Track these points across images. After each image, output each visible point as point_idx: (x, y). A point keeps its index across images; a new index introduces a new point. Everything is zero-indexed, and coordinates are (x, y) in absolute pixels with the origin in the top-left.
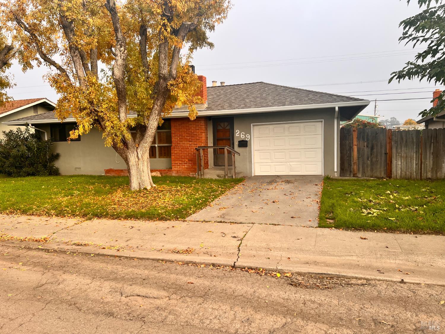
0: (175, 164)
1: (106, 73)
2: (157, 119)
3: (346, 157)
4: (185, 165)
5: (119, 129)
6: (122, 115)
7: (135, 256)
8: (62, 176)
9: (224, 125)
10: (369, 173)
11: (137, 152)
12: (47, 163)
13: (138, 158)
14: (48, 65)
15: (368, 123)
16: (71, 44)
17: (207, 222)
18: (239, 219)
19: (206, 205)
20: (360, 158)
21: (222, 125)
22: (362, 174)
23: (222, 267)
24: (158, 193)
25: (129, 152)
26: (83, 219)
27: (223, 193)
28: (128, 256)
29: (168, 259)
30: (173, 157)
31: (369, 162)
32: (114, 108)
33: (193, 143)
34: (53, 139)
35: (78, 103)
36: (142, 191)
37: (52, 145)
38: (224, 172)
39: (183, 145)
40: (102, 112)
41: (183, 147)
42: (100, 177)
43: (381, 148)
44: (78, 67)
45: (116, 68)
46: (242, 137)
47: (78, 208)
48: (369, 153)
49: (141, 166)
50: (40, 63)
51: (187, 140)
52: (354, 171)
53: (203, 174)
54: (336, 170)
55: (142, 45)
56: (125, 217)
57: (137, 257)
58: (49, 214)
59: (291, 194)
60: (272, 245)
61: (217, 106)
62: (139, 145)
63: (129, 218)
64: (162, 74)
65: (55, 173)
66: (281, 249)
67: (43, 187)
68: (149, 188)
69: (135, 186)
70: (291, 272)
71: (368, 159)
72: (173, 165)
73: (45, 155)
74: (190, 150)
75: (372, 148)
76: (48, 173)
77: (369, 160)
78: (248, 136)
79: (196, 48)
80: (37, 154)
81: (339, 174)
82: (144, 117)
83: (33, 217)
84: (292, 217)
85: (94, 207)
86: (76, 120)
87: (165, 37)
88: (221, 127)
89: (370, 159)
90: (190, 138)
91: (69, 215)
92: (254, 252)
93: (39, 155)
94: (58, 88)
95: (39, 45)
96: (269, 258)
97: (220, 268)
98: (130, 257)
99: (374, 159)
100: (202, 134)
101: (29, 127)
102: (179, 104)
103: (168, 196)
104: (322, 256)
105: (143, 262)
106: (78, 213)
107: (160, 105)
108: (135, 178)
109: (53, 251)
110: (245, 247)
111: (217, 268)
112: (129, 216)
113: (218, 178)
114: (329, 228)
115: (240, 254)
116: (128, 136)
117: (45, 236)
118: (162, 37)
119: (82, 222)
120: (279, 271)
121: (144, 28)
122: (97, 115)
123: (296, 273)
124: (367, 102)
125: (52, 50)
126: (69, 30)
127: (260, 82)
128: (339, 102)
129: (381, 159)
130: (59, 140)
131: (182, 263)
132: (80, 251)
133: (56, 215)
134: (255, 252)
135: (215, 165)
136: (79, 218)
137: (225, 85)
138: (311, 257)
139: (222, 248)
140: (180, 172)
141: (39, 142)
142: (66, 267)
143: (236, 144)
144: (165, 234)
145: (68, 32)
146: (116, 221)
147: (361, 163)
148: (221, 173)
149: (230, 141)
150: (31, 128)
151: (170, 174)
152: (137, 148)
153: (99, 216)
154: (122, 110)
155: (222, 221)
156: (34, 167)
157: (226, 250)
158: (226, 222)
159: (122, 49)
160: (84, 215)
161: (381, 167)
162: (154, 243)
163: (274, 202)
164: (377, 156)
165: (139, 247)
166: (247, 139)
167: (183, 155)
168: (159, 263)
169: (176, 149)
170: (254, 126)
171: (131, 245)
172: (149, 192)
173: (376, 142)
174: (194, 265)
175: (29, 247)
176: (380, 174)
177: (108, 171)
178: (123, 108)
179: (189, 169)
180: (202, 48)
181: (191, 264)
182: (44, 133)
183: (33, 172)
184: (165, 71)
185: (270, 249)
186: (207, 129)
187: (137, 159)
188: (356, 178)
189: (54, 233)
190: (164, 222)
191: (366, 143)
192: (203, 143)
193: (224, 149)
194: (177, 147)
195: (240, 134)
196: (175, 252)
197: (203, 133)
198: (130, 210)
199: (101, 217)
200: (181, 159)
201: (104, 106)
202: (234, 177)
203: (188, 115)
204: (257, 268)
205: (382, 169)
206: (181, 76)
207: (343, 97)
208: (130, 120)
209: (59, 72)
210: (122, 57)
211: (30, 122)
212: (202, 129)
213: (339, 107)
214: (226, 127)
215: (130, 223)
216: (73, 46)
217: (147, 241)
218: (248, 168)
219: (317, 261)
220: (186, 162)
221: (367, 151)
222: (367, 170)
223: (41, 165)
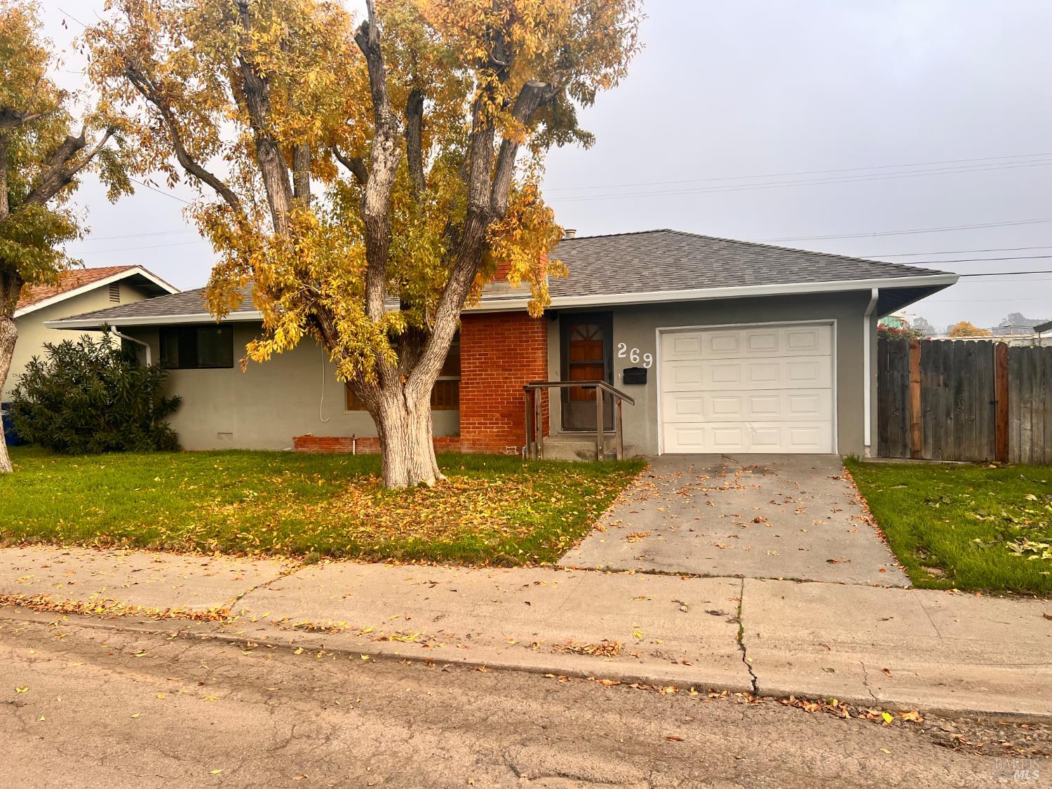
0: (467, 424)
1: (320, 204)
2: (455, 316)
3: (893, 410)
4: (492, 428)
5: (368, 339)
6: (375, 305)
7: (479, 661)
8: (186, 452)
9: (588, 332)
10: (950, 449)
11: (404, 395)
12: (150, 422)
13: (406, 410)
14: (195, 182)
15: (890, 329)
16: (261, 131)
17: (616, 571)
18: (693, 564)
19: (588, 528)
20: (928, 414)
21: (582, 329)
22: (934, 453)
23: (724, 693)
24: (455, 494)
25: (385, 395)
26: (296, 563)
27: (614, 498)
28: (461, 660)
29: (571, 670)
30: (463, 408)
31: (950, 423)
32: (357, 288)
33: (513, 374)
34: (166, 363)
35: (274, 276)
36: (415, 489)
37: (164, 376)
38: (593, 444)
39: (488, 379)
40: (328, 296)
41: (489, 383)
42: (285, 455)
43: (981, 389)
44: (275, 187)
45: (372, 191)
46: (634, 360)
47: (275, 534)
48: (952, 401)
49: (413, 429)
50: (175, 178)
51: (498, 366)
52: (913, 444)
53: (542, 450)
54: (867, 442)
55: (411, 138)
56: (403, 555)
57: (486, 663)
58: (203, 548)
59: (786, 502)
60: (826, 636)
61: (572, 286)
62: (407, 378)
63: (413, 558)
64: (478, 207)
65: (169, 444)
66: (853, 646)
67: (156, 479)
68: (431, 482)
69: (398, 478)
70: (917, 709)
71: (948, 415)
72: (464, 428)
73: (146, 402)
74: (507, 391)
75: (959, 390)
76: (154, 446)
77: (951, 418)
78: (648, 357)
79: (547, 145)
80: (130, 400)
81: (875, 451)
82: (424, 311)
83: (163, 556)
84: (830, 561)
85: (314, 530)
86: (262, 317)
87: (488, 117)
88: (582, 335)
89: (952, 416)
90: (507, 362)
91: (257, 551)
92: (784, 655)
93: (133, 400)
94: (216, 239)
95: (180, 134)
96: (833, 671)
97: (720, 697)
98: (465, 664)
99: (964, 417)
100: (535, 353)
101: (111, 334)
102: (514, 280)
103: (481, 504)
104: (971, 666)
105: (507, 678)
106: (278, 547)
107: (464, 282)
108: (398, 461)
109: (256, 645)
110: (757, 641)
111: (711, 695)
112: (413, 555)
113: (579, 460)
114: (944, 589)
115: (749, 659)
116: (390, 357)
117: (219, 607)
118: (481, 118)
119: (296, 568)
120: (885, 706)
121: (417, 98)
122: (316, 305)
123: (932, 711)
124: (953, 277)
125: (205, 148)
126: (258, 100)
127: (663, 231)
128: (879, 276)
129: (981, 415)
130: (177, 366)
131: (611, 682)
132: (329, 647)
133: (221, 552)
134: (788, 654)
135: (564, 427)
136: (283, 558)
137: (576, 236)
138: (946, 668)
139: (694, 641)
140: (481, 444)
141: (134, 370)
142: (317, 690)
143: (618, 376)
144: (529, 603)
145: (256, 102)
146: (380, 567)
147: (930, 425)
148: (587, 446)
149: (603, 369)
150: (115, 337)
151: (455, 448)
152: (404, 384)
153: (333, 554)
154: (376, 293)
155: (657, 570)
156: (120, 431)
157: (707, 647)
158: (667, 574)
159: (389, 144)
160: (297, 552)
161: (981, 433)
162: (509, 627)
163: (756, 521)
164: (971, 406)
165: (474, 637)
166: (644, 366)
167: (488, 403)
168: (548, 680)
169: (472, 387)
170: (661, 332)
171: (449, 631)
172: (435, 493)
173: (968, 376)
174: (645, 687)
175: (188, 634)
176: (980, 452)
177: (302, 441)
178: (379, 288)
179: (503, 436)
180: (563, 144)
181: (637, 685)
182: (144, 347)
183: (117, 444)
184: (483, 200)
185: (825, 646)
186: (545, 341)
187: (403, 413)
188: (916, 462)
189: (239, 598)
190: (504, 569)
191: (942, 378)
192: (537, 373)
193: (595, 387)
194: (473, 383)
195: (627, 352)
196: (574, 651)
197: (538, 349)
198: (411, 540)
199: (340, 557)
200: (484, 411)
201: (335, 283)
202: (619, 457)
203: (526, 305)
204: (821, 697)
205: (984, 441)
206: (517, 212)
207: (885, 265)
208: (393, 317)
209: (220, 200)
210: (389, 164)
211: (114, 321)
212: (537, 341)
213: (880, 290)
214: (593, 335)
215: (421, 572)
216: (265, 137)
217: (489, 620)
218: (648, 435)
219: (966, 680)
220: (496, 419)
221: (945, 397)
222: (947, 443)
223: (137, 425)
